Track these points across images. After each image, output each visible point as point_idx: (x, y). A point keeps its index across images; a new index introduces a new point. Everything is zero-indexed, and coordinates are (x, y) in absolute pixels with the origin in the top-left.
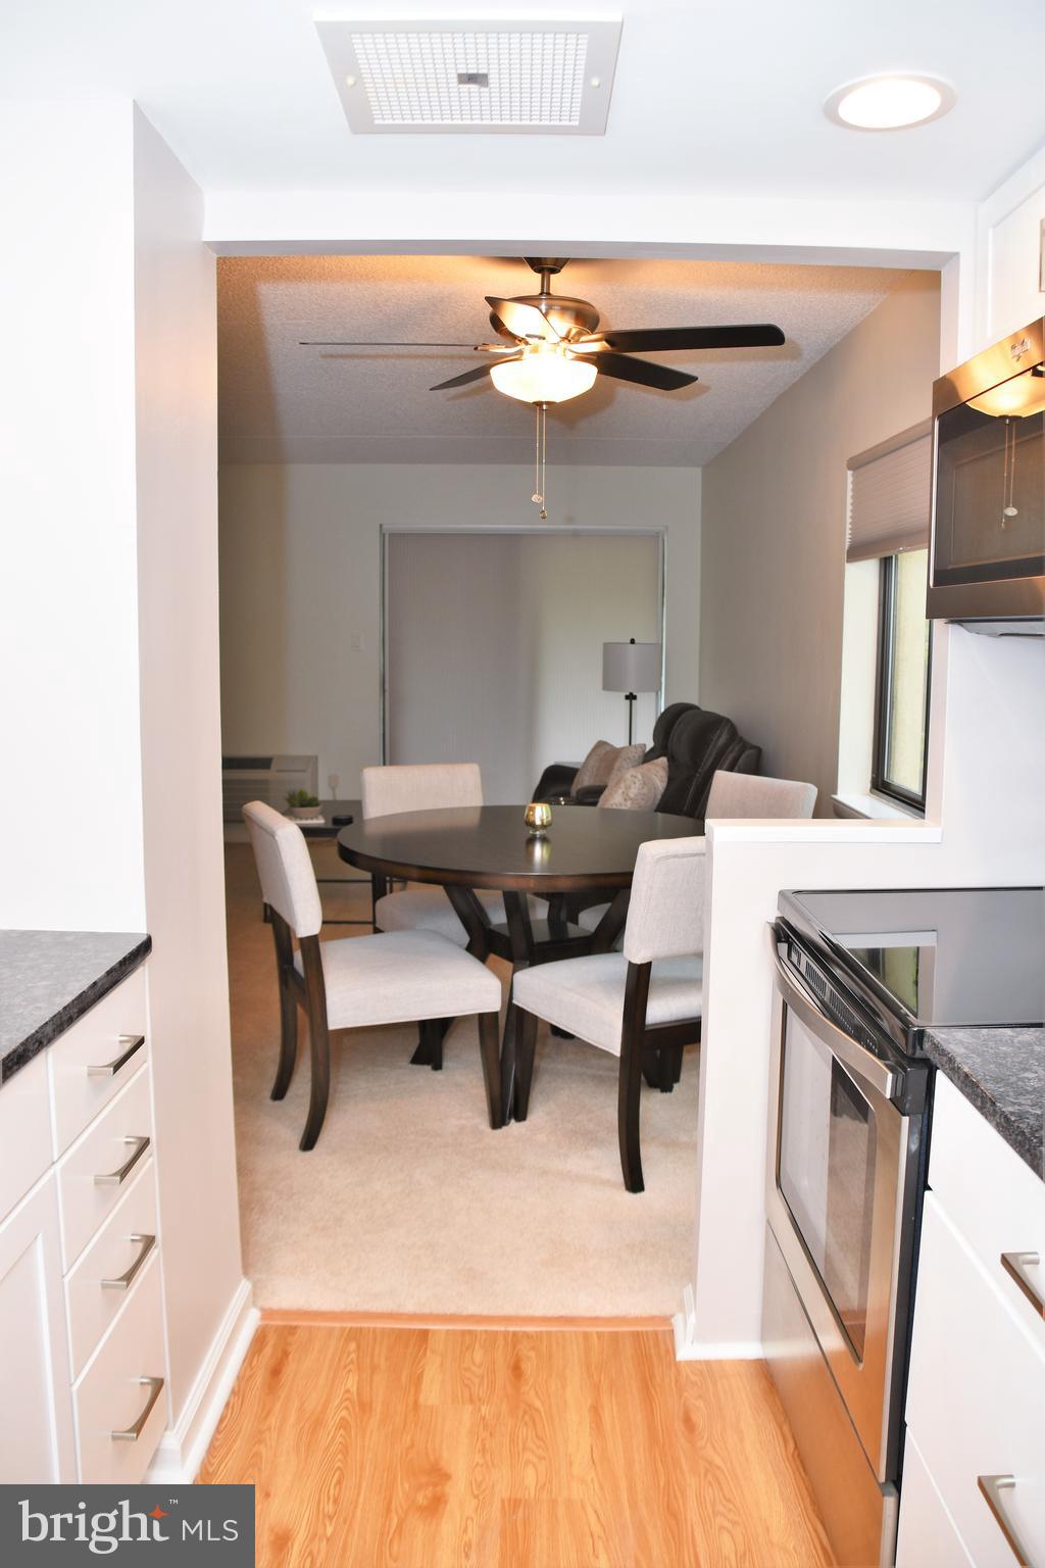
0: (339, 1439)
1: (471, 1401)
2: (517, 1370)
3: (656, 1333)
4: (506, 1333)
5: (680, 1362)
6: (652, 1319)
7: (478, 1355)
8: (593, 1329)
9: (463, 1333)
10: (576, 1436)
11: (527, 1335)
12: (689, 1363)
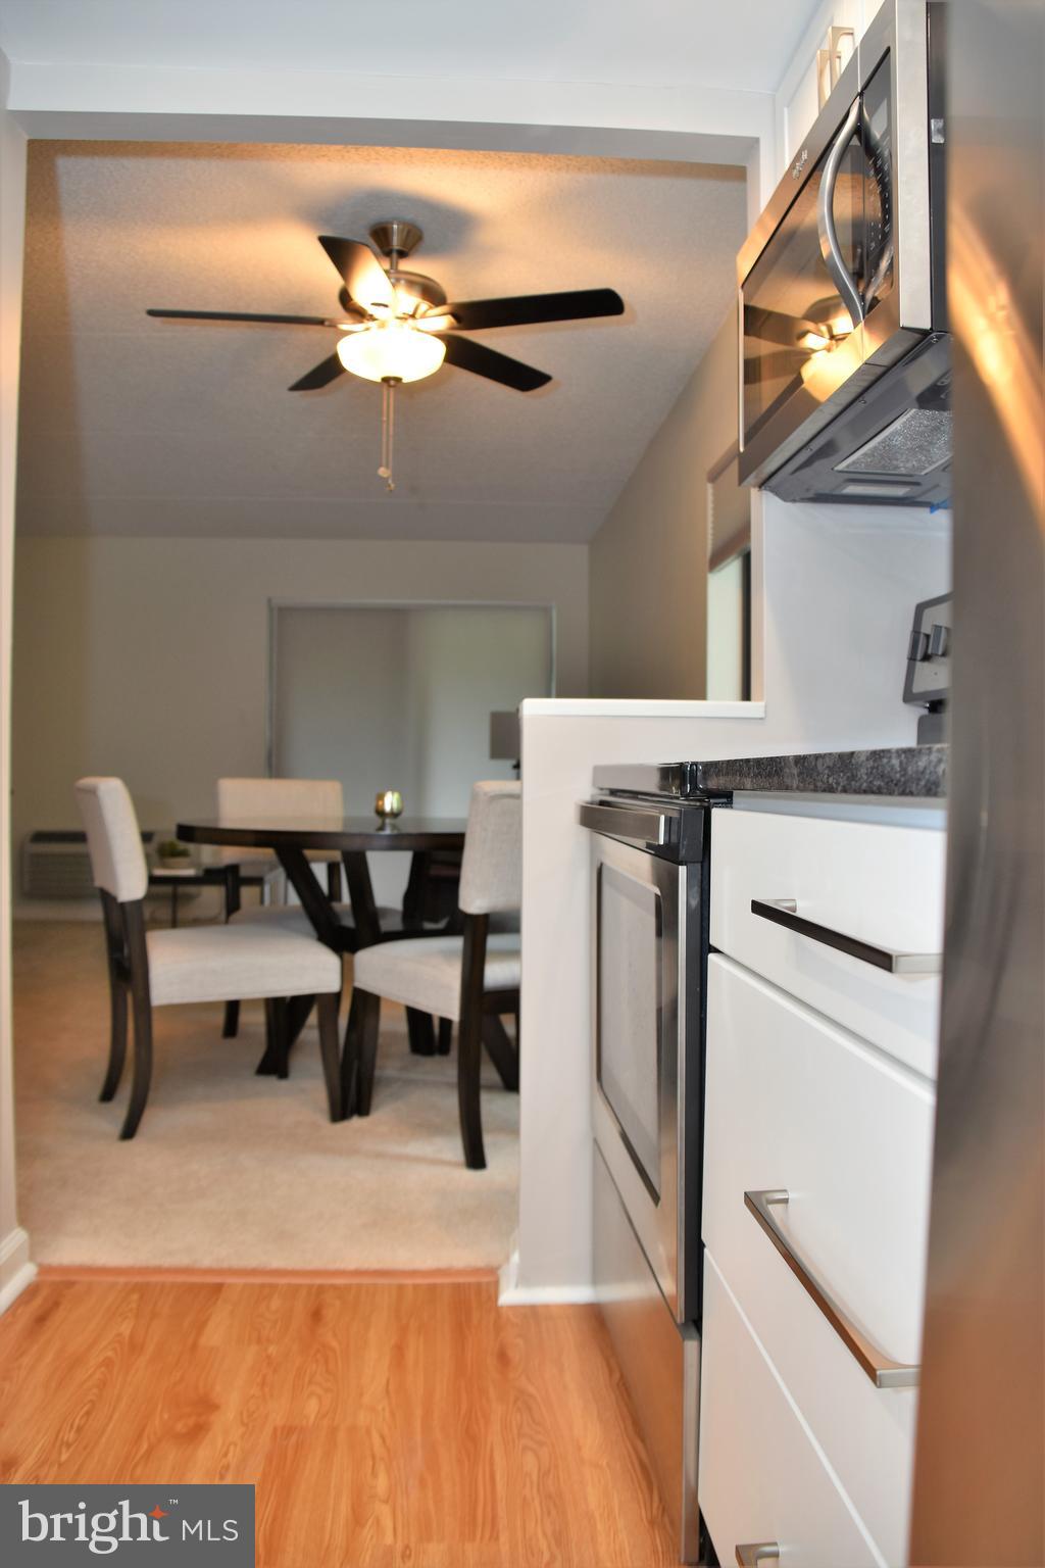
0: (97, 1376)
1: (259, 1341)
2: (316, 1315)
3: (479, 1285)
4: (310, 1287)
5: (502, 1307)
6: (476, 1271)
7: (276, 1303)
8: (409, 1281)
9: (263, 1286)
10: (373, 1369)
11: (334, 1287)
12: (514, 1308)
